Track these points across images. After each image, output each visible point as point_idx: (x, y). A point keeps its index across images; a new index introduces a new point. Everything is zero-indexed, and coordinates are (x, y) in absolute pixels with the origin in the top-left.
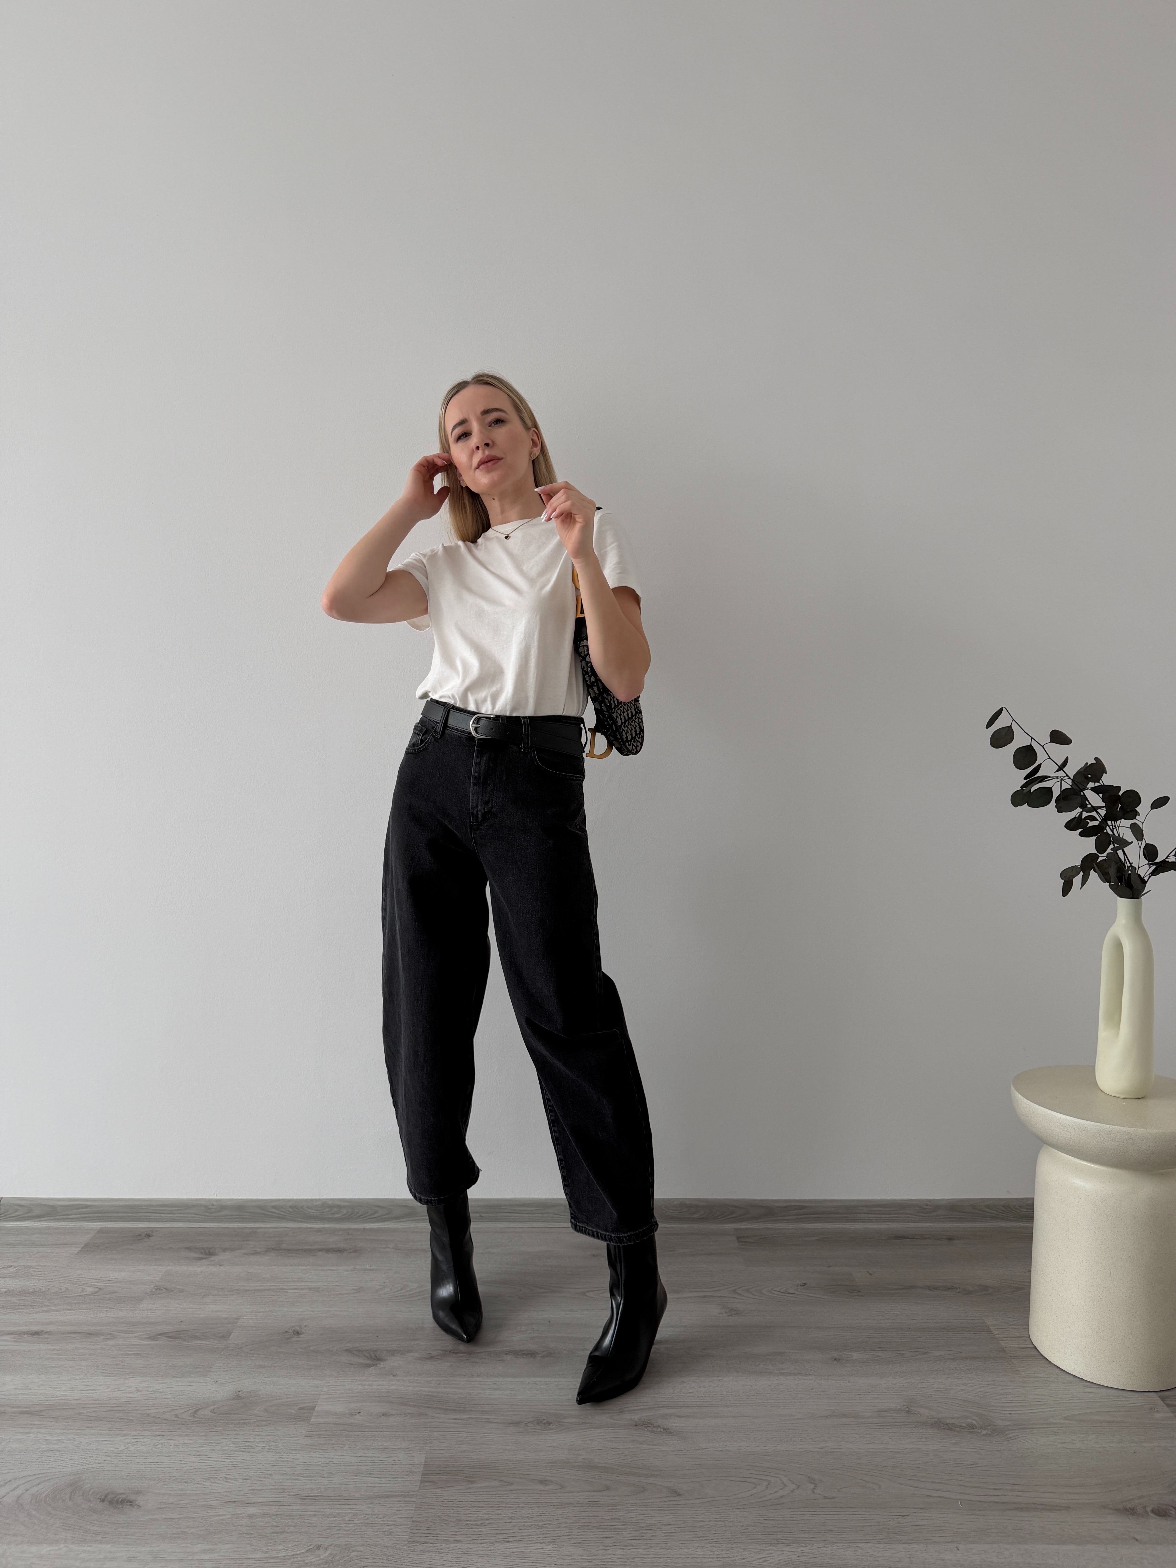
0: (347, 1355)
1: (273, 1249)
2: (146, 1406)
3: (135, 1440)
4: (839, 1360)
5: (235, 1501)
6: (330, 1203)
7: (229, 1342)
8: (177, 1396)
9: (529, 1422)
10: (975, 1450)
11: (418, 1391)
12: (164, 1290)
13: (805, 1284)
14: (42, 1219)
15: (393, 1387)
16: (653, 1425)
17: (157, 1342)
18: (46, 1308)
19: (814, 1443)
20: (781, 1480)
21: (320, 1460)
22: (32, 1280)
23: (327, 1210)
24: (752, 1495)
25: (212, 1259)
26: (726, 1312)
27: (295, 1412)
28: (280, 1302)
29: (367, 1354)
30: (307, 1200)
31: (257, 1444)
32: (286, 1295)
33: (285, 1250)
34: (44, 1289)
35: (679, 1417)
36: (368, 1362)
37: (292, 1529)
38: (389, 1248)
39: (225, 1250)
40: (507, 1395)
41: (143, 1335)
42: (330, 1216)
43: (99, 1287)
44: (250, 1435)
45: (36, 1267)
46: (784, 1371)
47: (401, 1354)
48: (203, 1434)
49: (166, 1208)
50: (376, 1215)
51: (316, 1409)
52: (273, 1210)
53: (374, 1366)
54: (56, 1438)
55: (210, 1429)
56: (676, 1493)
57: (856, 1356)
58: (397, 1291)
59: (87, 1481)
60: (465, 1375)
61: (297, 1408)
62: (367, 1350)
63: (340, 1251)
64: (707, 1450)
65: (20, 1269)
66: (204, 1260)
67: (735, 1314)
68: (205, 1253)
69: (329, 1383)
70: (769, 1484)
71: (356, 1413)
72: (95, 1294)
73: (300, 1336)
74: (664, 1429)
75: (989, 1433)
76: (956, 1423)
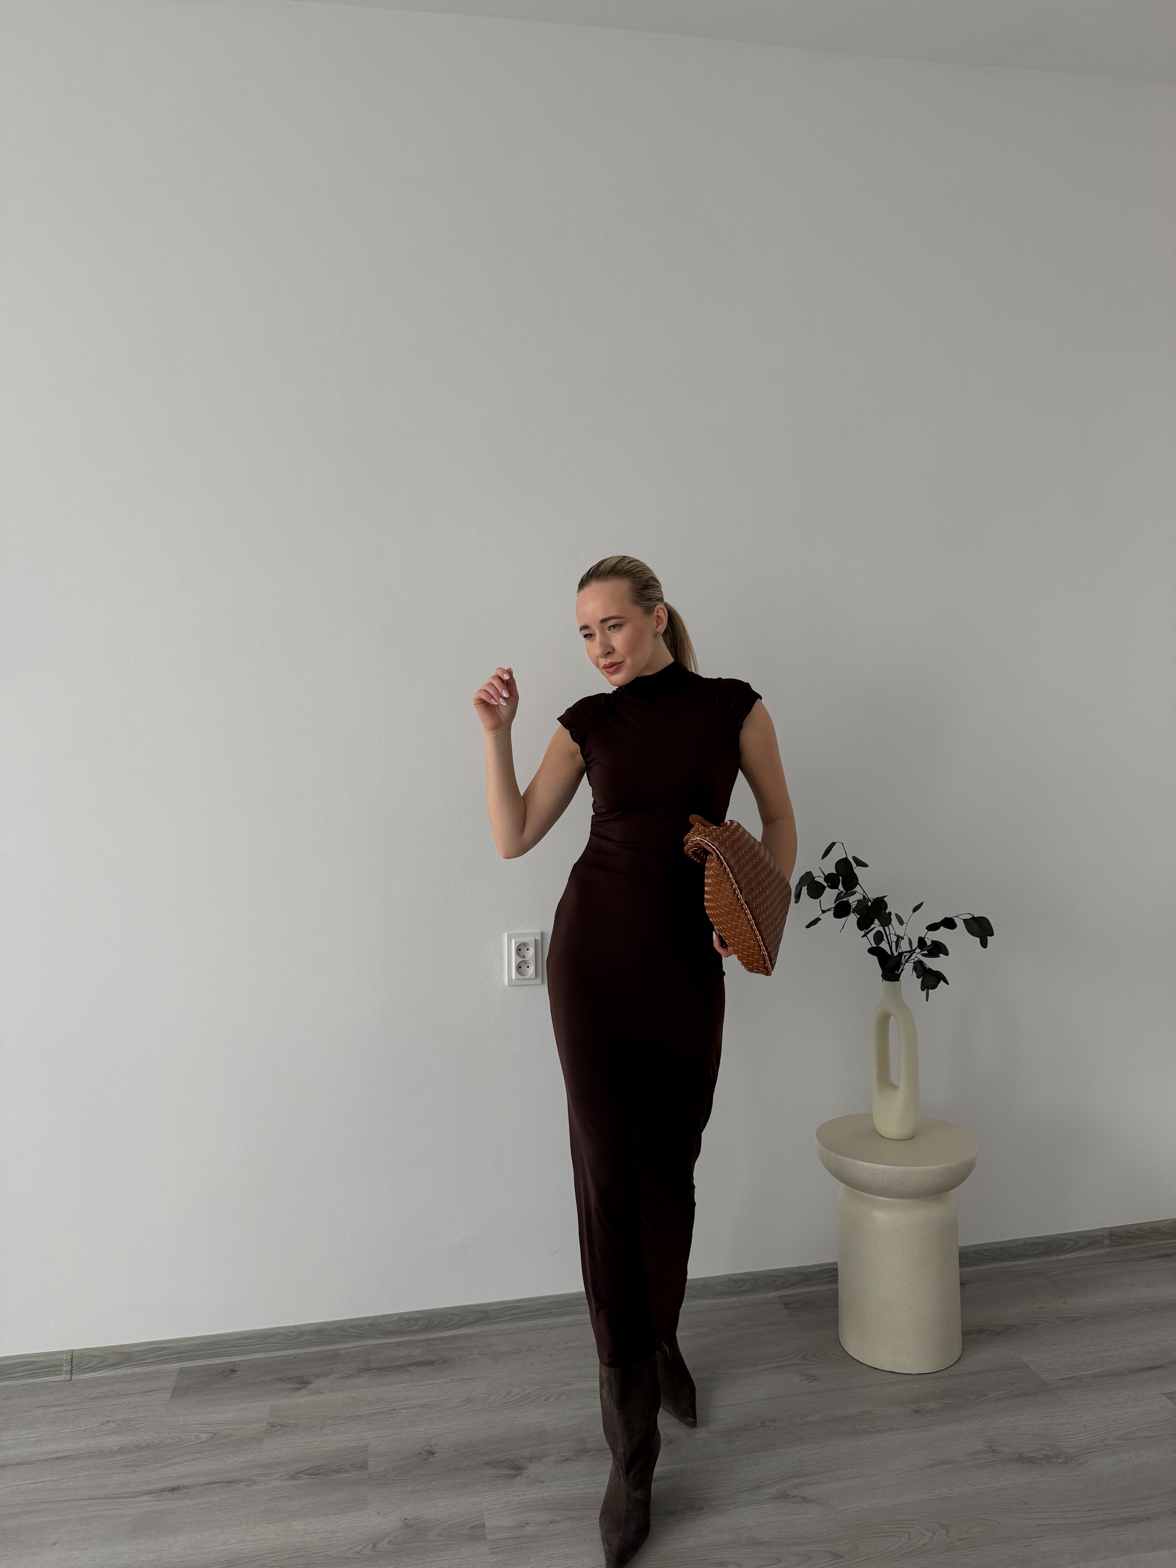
0: (489, 1468)
1: (364, 1370)
4: (919, 1412)
6: (407, 1316)
7: (370, 1471)
8: (348, 1533)
10: (1059, 1478)
12: (278, 1426)
14: (119, 1367)
15: (546, 1494)
16: (790, 1496)
17: (300, 1482)
18: (170, 1462)
19: (930, 1491)
20: (918, 1529)
22: (139, 1433)
23: (404, 1324)
24: (900, 1547)
26: (806, 1379)
27: (468, 1532)
28: (398, 1423)
29: (507, 1466)
32: (400, 1416)
33: (376, 1369)
34: (157, 1442)
35: (809, 1484)
36: (512, 1472)
38: (474, 1354)
39: (318, 1376)
41: (283, 1475)
42: (408, 1329)
44: (438, 1561)
45: (136, 1419)
46: (878, 1429)
47: (538, 1460)
49: (245, 1341)
50: (452, 1323)
51: (487, 1526)
53: (518, 1475)
55: (397, 1561)
56: (837, 1556)
58: (504, 1397)
61: (468, 1527)
62: (504, 1461)
63: (430, 1363)
64: (845, 1512)
65: (120, 1423)
66: (302, 1390)
67: (815, 1380)
68: (300, 1382)
69: (485, 1498)
70: (909, 1535)
71: (524, 1524)
72: (211, 1441)
73: (435, 1455)
74: (802, 1498)
75: (1064, 1461)
76: (1034, 1456)
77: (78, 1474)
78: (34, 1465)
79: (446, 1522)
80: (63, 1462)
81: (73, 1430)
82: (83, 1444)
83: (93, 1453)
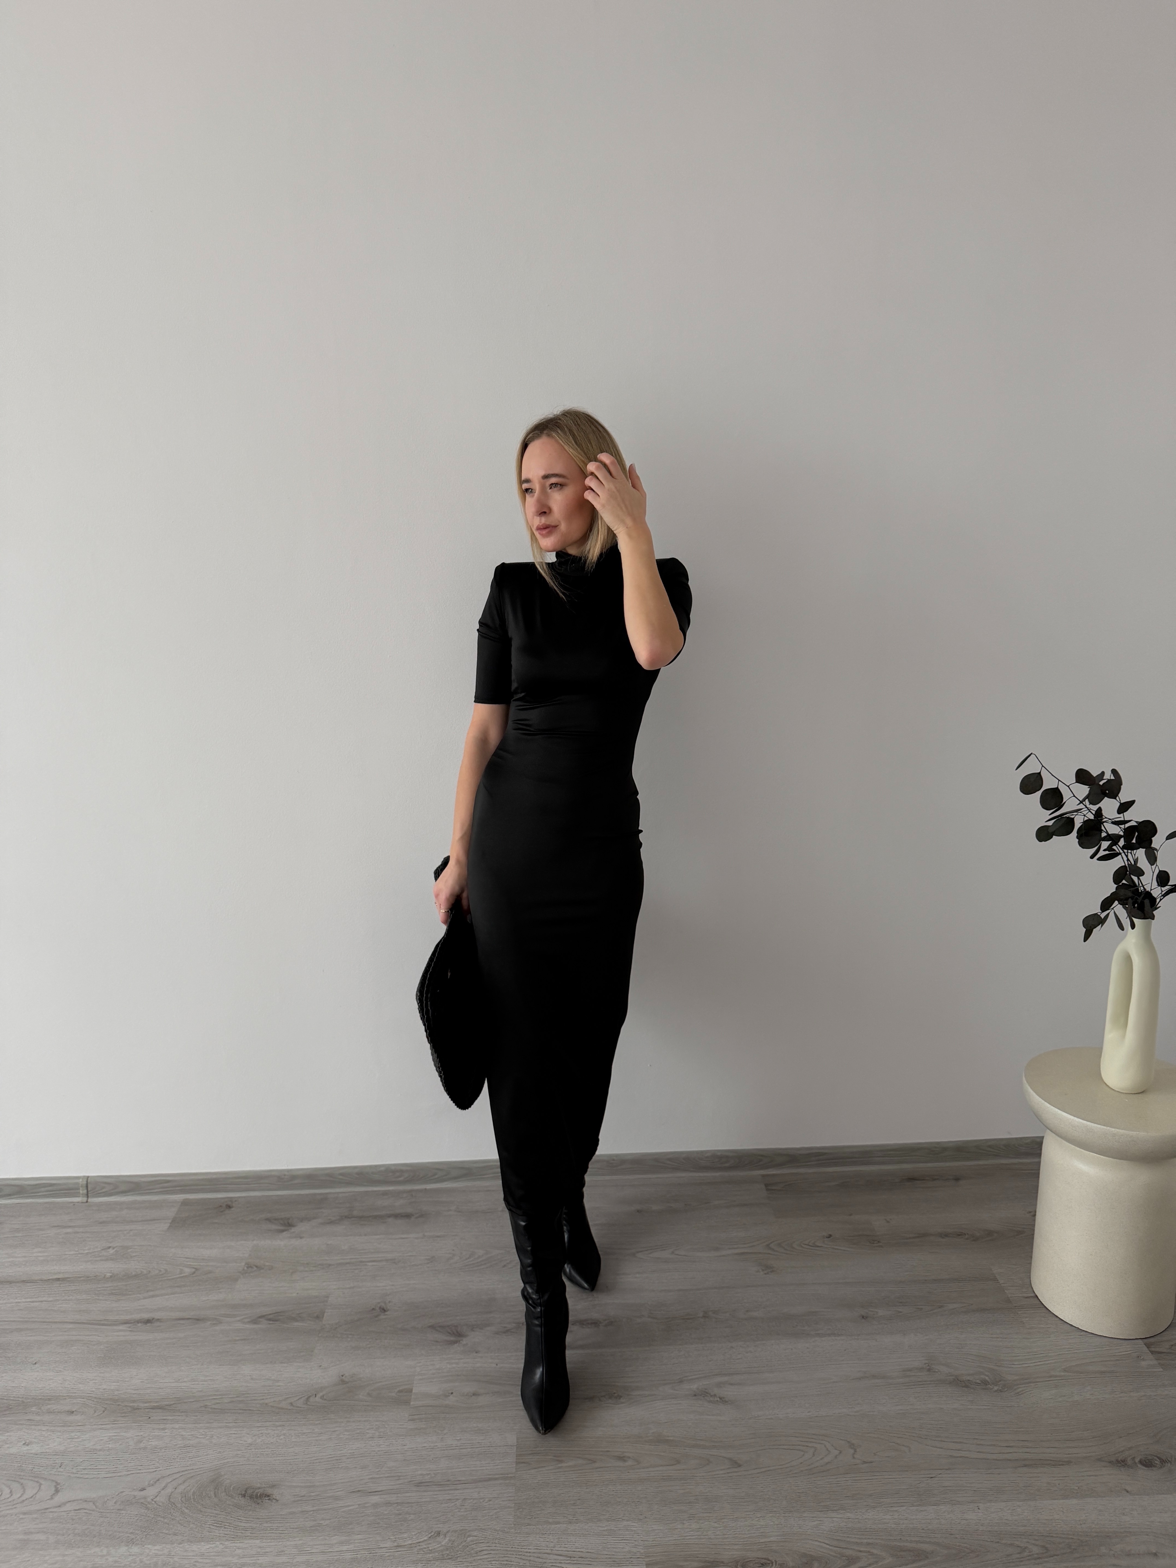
0: (432, 1332)
1: (346, 1217)
2: (263, 1394)
3: (260, 1432)
4: (867, 1317)
5: (359, 1491)
6: (393, 1168)
7: (324, 1323)
8: (288, 1383)
9: (602, 1397)
10: (989, 1407)
11: (501, 1368)
12: (255, 1267)
13: (830, 1236)
14: (128, 1194)
15: (478, 1365)
16: (710, 1394)
17: (259, 1326)
18: (151, 1293)
19: (851, 1406)
20: (825, 1446)
21: (425, 1445)
22: (133, 1262)
23: (390, 1175)
24: (801, 1463)
25: (292, 1230)
26: (763, 1270)
27: (395, 1395)
28: (362, 1276)
29: (449, 1331)
30: (371, 1167)
31: (367, 1431)
32: (366, 1269)
33: (356, 1218)
34: (145, 1272)
35: (732, 1384)
36: (452, 1339)
37: (412, 1517)
38: (450, 1210)
39: (302, 1220)
41: (245, 1318)
42: (393, 1181)
43: (195, 1267)
44: (360, 1421)
45: (133, 1247)
46: (819, 1332)
47: (480, 1329)
48: (318, 1422)
49: (242, 1180)
50: (437, 1176)
51: (414, 1391)
52: (341, 1177)
53: (457, 1342)
54: (190, 1434)
55: (323, 1417)
56: (736, 1464)
57: (881, 1312)
58: (466, 1259)
59: (226, 1477)
61: (396, 1391)
62: (448, 1326)
63: (408, 1216)
64: (759, 1418)
65: (118, 1250)
66: (285, 1233)
67: (772, 1272)
68: (285, 1224)
69: (420, 1362)
70: (815, 1451)
71: (449, 1393)
72: (193, 1275)
73: (386, 1313)
74: (720, 1398)
75: (1000, 1388)
76: (971, 1380)
77: (71, 1297)
78: (35, 1284)
79: (379, 1382)
80: (61, 1284)
81: (77, 1253)
82: (82, 1267)
83: (88, 1277)
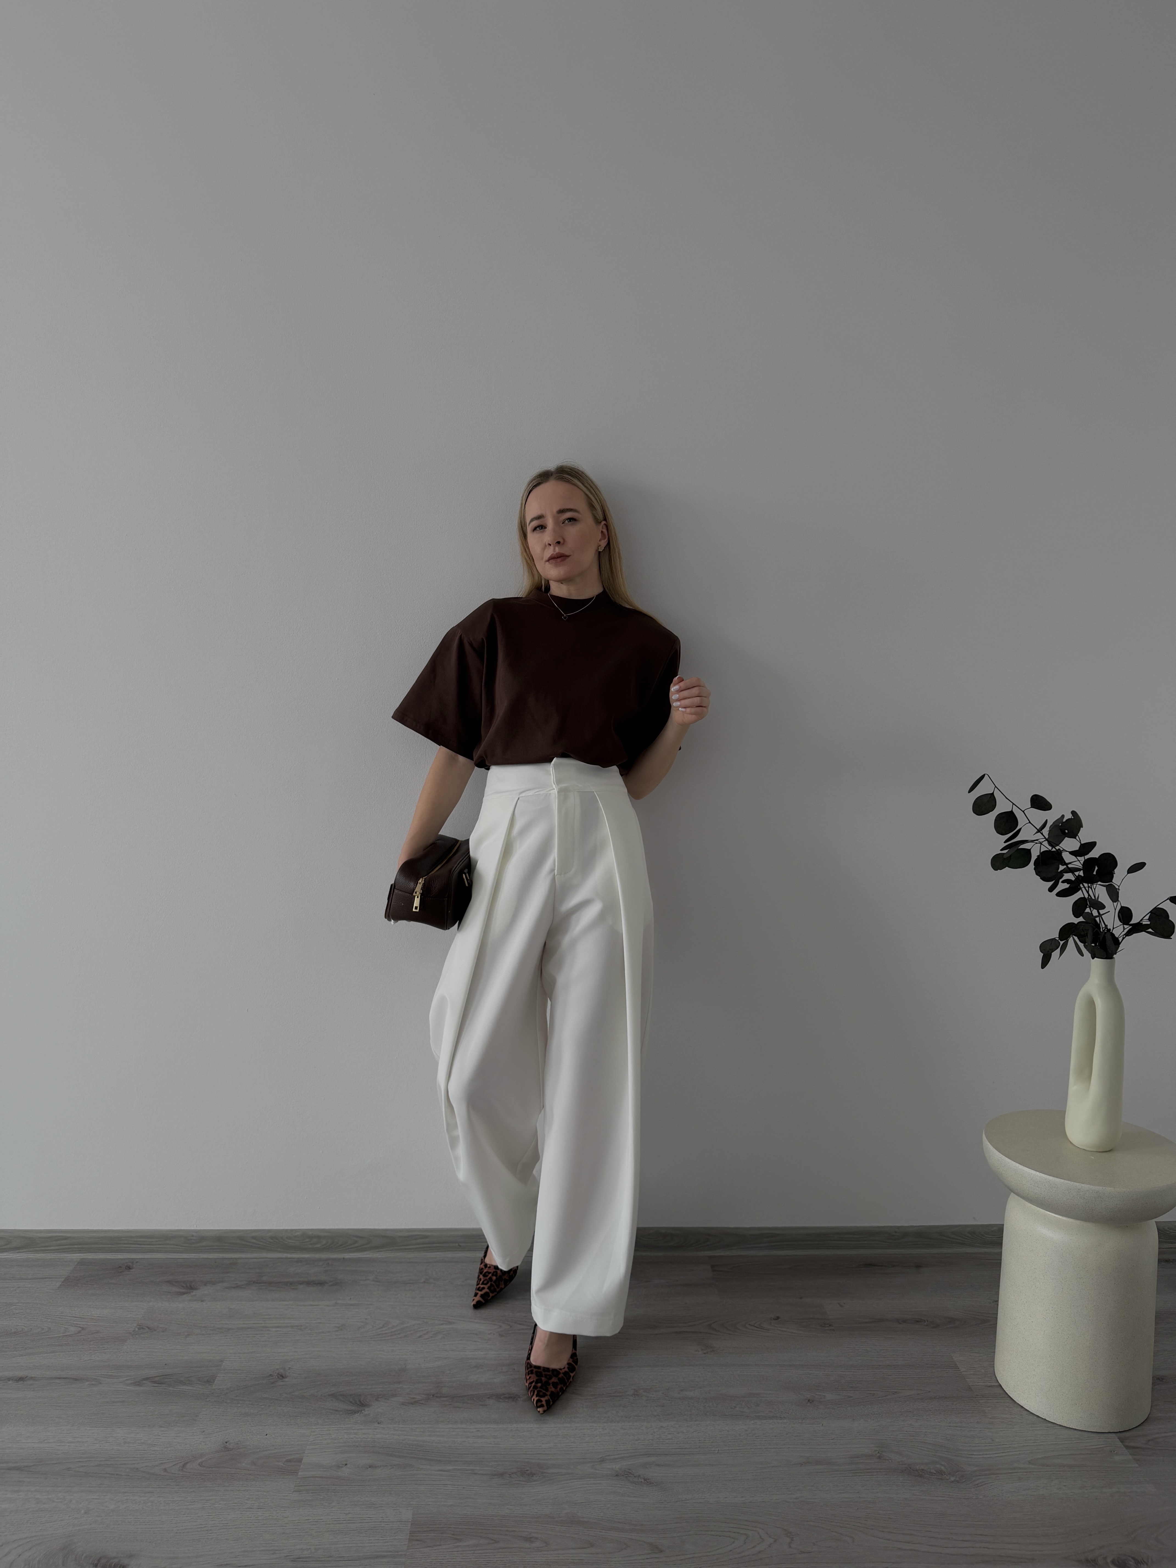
0: (332, 1400)
1: (254, 1282)
2: (135, 1459)
3: (125, 1498)
4: (813, 1401)
5: (227, 1564)
6: (310, 1233)
7: (214, 1388)
8: (165, 1448)
9: (512, 1473)
10: (944, 1498)
11: (403, 1440)
12: (147, 1329)
13: (778, 1318)
14: (21, 1251)
15: (378, 1436)
16: (634, 1475)
17: (142, 1388)
18: (29, 1351)
19: (790, 1492)
20: (758, 1533)
21: (309, 1518)
22: (14, 1319)
23: (307, 1240)
24: (731, 1551)
25: (194, 1293)
27: (282, 1465)
28: (263, 1341)
29: (351, 1400)
30: (286, 1231)
31: (246, 1501)
32: (269, 1334)
33: (265, 1283)
34: (26, 1329)
35: (659, 1465)
36: (353, 1408)
38: (368, 1280)
39: (205, 1284)
40: (491, 1444)
41: (128, 1380)
42: (310, 1246)
43: (81, 1326)
44: (239, 1490)
45: (18, 1304)
46: (759, 1414)
47: (385, 1399)
48: (192, 1490)
49: (146, 1240)
50: (356, 1245)
51: (304, 1461)
52: (254, 1241)
53: (359, 1412)
54: (46, 1497)
55: (199, 1485)
56: (656, 1549)
57: (829, 1397)
58: (379, 1329)
59: (79, 1544)
60: (449, 1422)
61: (284, 1460)
62: (351, 1395)
63: (321, 1284)
64: (687, 1502)
66: (185, 1295)
67: (712, 1352)
68: (187, 1287)
69: (314, 1432)
70: (747, 1538)
71: (343, 1464)
72: (78, 1335)
73: (285, 1380)
74: (645, 1480)
75: (957, 1479)
76: (925, 1469)
79: (266, 1450)
